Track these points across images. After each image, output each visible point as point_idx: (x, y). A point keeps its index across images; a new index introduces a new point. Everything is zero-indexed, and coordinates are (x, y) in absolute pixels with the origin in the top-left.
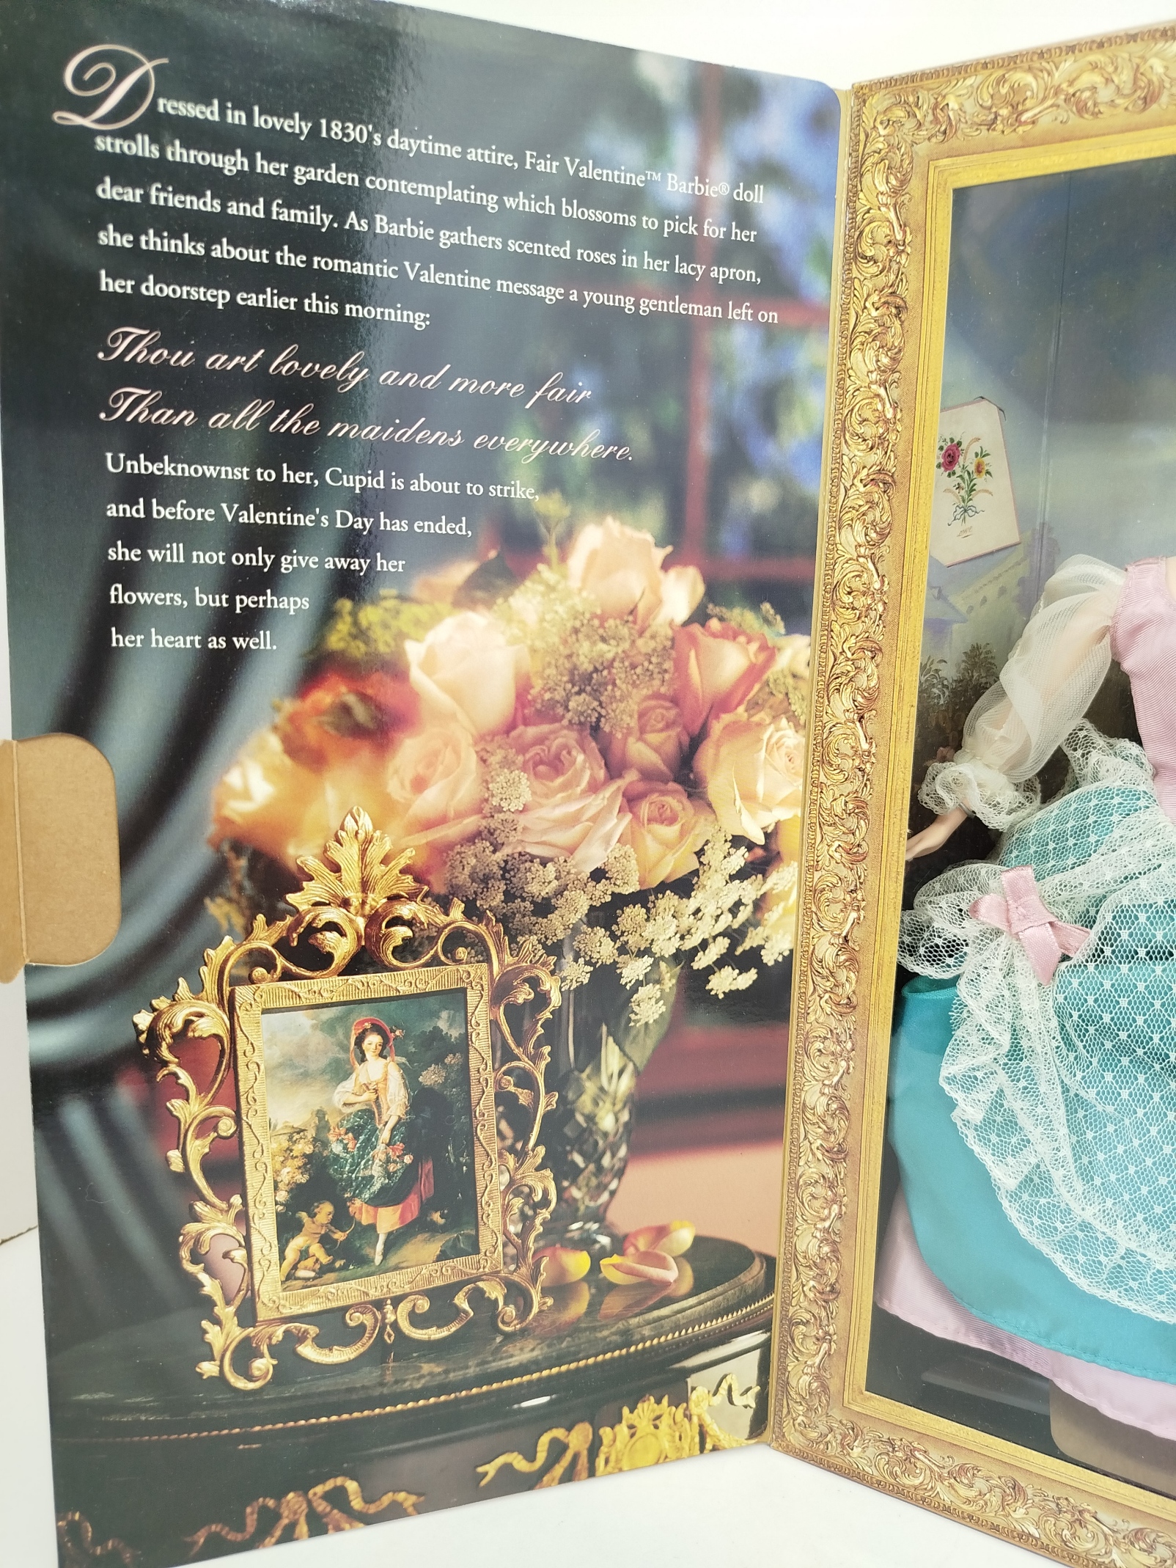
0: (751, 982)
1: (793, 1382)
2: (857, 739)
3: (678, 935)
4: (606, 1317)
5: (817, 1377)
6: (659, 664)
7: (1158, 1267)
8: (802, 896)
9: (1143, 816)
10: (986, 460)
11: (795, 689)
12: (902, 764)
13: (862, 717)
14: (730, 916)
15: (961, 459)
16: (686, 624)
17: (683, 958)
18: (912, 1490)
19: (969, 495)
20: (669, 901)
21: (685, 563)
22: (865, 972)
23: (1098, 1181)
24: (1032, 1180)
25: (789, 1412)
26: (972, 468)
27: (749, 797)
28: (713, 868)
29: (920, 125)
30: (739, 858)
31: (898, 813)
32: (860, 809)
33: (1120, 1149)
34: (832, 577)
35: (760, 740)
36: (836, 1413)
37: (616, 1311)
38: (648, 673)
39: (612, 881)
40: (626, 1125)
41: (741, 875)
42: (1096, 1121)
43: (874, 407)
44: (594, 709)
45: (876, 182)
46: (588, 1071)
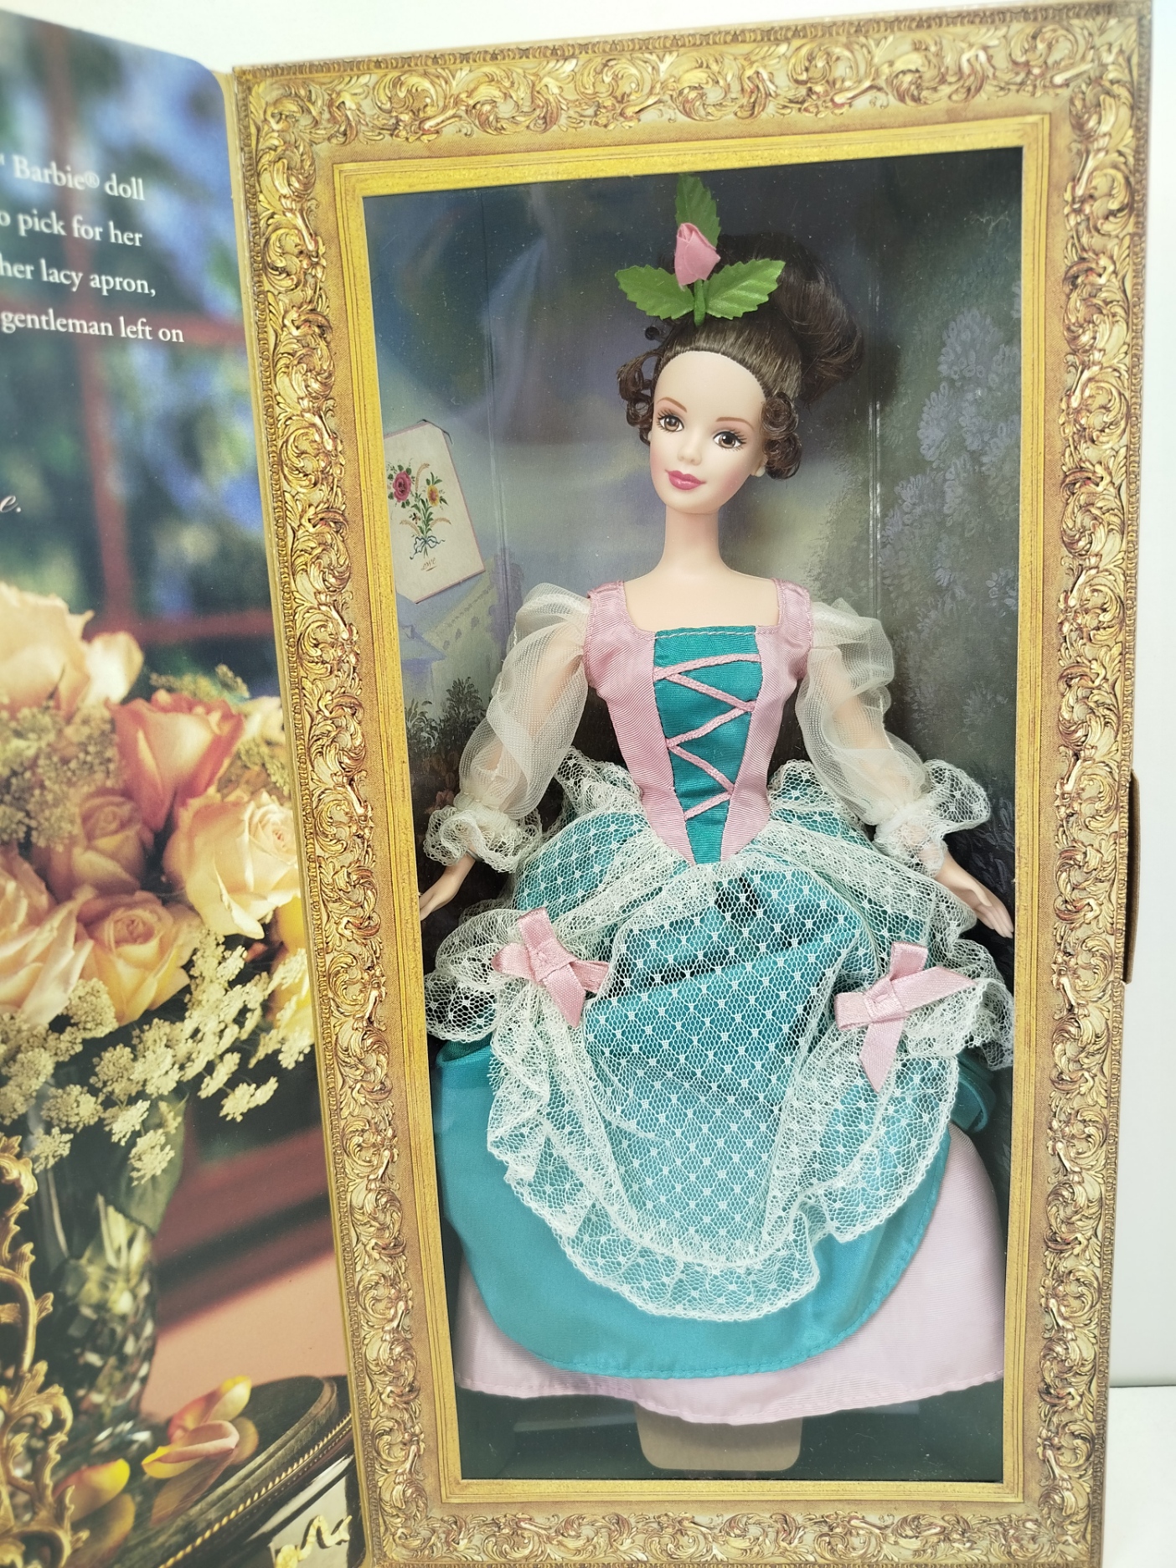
0: (271, 1093)
1: (386, 1497)
2: (350, 804)
3: (177, 1066)
4: (160, 1520)
5: (410, 1483)
6: (99, 754)
7: (714, 1272)
8: (316, 984)
9: (638, 840)
10: (438, 486)
11: (272, 757)
12: (402, 825)
13: (352, 780)
14: (236, 1028)
15: (413, 488)
16: (126, 701)
17: (186, 1090)
18: (524, 1562)
19: (427, 525)
20: (160, 1029)
21: (112, 628)
22: (395, 1052)
23: (650, 1205)
24: (589, 1220)
25: (386, 1529)
26: (425, 496)
27: (237, 888)
28: (207, 979)
29: (316, 123)
30: (237, 960)
31: (406, 877)
32: (365, 879)
33: (666, 1171)
34: (294, 628)
35: (240, 822)
36: (436, 1513)
37: (171, 1509)
38: (86, 767)
39: (81, 1026)
40: (148, 1298)
41: (243, 978)
42: (640, 1148)
43: (311, 438)
44: (20, 822)
45: (277, 185)
46: (88, 1254)
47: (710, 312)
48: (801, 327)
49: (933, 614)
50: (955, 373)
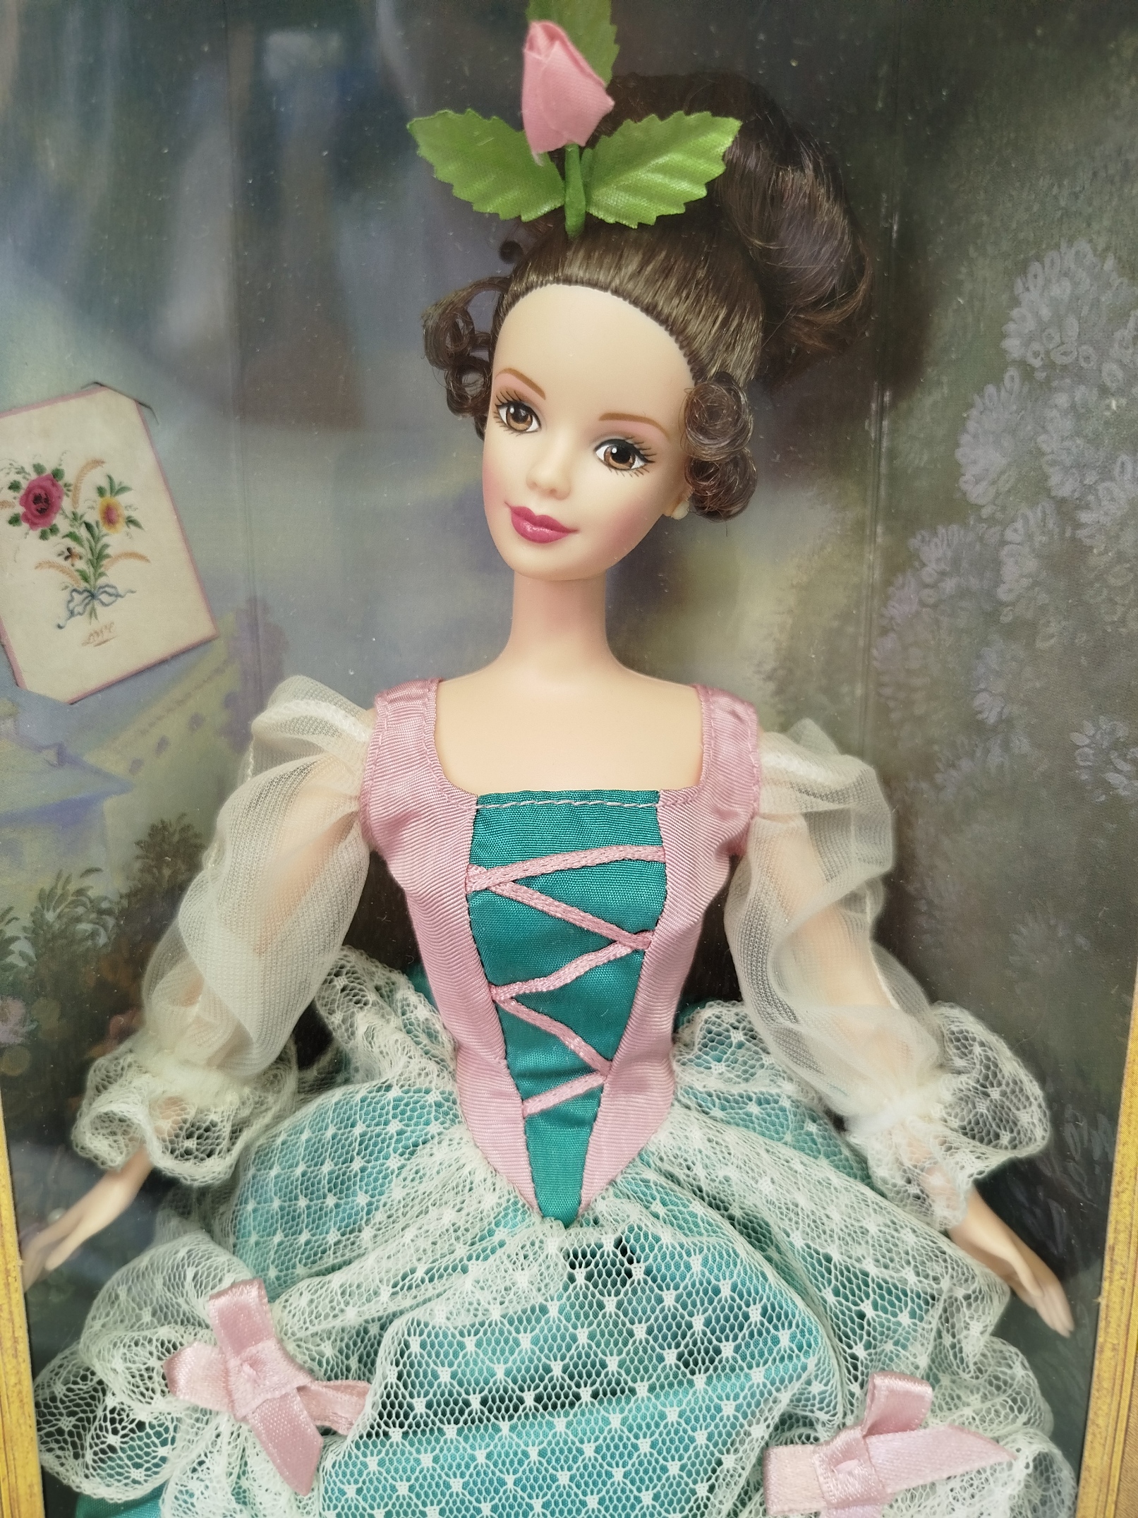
10: (123, 499)
15: (66, 503)
19: (96, 567)
26: (93, 517)
47: (594, 212)
48: (765, 253)
49: (965, 764)
50: (1036, 354)
